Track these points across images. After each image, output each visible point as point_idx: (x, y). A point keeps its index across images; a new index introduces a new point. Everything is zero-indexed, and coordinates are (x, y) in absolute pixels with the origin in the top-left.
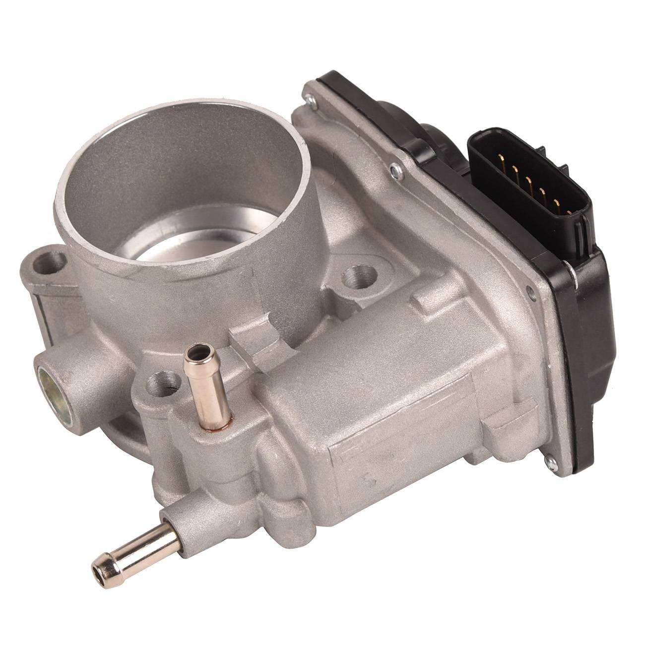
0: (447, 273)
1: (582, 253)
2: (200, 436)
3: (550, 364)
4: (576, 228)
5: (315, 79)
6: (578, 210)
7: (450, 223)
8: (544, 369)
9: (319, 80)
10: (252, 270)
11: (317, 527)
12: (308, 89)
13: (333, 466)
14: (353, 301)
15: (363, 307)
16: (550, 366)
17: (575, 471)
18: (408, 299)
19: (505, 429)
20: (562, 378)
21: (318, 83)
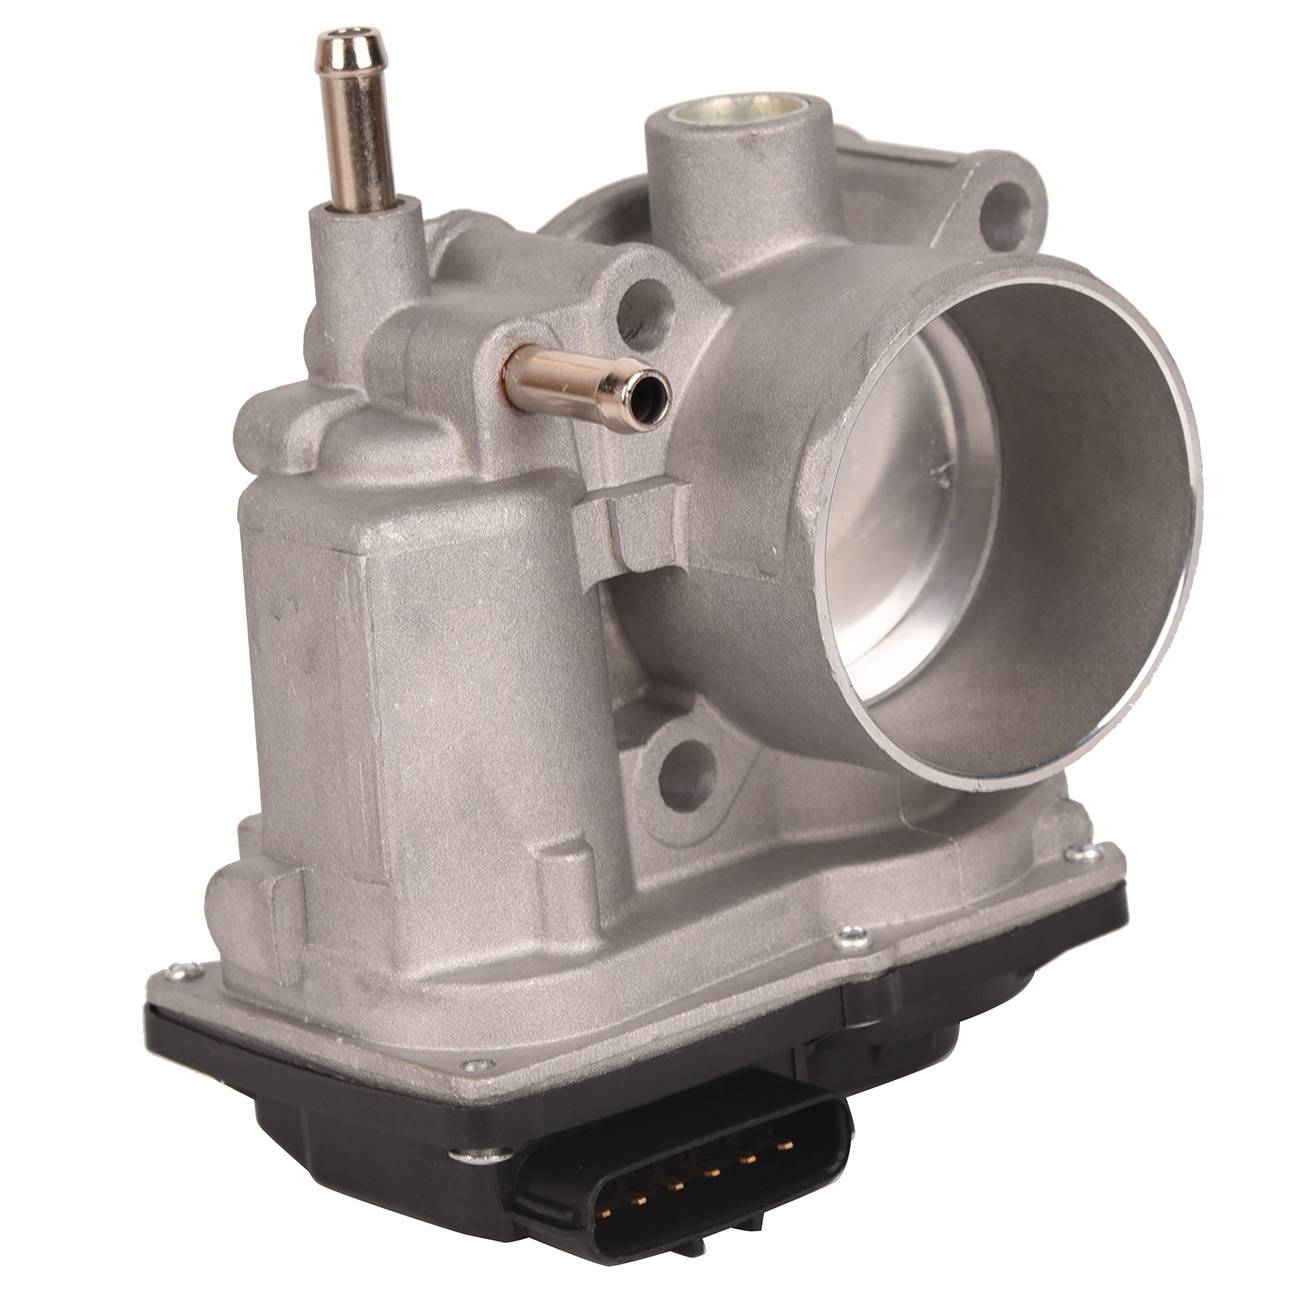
0: (601, 933)
1: (520, 1200)
2: (510, 336)
3: (344, 1042)
4: (564, 1208)
5: (1128, 879)
6: (596, 1229)
7: (699, 985)
8: (340, 1027)
9: (1120, 886)
10: (770, 575)
11: (255, 477)
12: (1113, 856)
13: (333, 549)
14: (644, 742)
15: (623, 756)
16: (340, 1040)
17: (152, 1010)
18: (589, 839)
19: (265, 904)
20: (312, 1056)
21: (1114, 880)
